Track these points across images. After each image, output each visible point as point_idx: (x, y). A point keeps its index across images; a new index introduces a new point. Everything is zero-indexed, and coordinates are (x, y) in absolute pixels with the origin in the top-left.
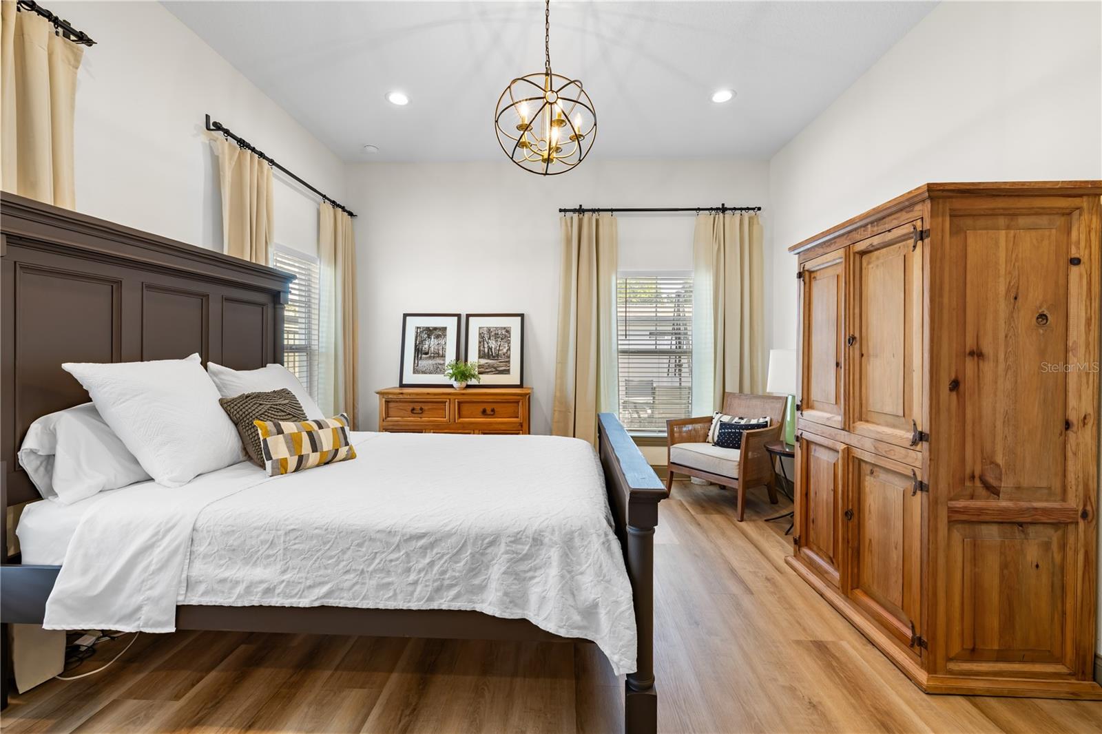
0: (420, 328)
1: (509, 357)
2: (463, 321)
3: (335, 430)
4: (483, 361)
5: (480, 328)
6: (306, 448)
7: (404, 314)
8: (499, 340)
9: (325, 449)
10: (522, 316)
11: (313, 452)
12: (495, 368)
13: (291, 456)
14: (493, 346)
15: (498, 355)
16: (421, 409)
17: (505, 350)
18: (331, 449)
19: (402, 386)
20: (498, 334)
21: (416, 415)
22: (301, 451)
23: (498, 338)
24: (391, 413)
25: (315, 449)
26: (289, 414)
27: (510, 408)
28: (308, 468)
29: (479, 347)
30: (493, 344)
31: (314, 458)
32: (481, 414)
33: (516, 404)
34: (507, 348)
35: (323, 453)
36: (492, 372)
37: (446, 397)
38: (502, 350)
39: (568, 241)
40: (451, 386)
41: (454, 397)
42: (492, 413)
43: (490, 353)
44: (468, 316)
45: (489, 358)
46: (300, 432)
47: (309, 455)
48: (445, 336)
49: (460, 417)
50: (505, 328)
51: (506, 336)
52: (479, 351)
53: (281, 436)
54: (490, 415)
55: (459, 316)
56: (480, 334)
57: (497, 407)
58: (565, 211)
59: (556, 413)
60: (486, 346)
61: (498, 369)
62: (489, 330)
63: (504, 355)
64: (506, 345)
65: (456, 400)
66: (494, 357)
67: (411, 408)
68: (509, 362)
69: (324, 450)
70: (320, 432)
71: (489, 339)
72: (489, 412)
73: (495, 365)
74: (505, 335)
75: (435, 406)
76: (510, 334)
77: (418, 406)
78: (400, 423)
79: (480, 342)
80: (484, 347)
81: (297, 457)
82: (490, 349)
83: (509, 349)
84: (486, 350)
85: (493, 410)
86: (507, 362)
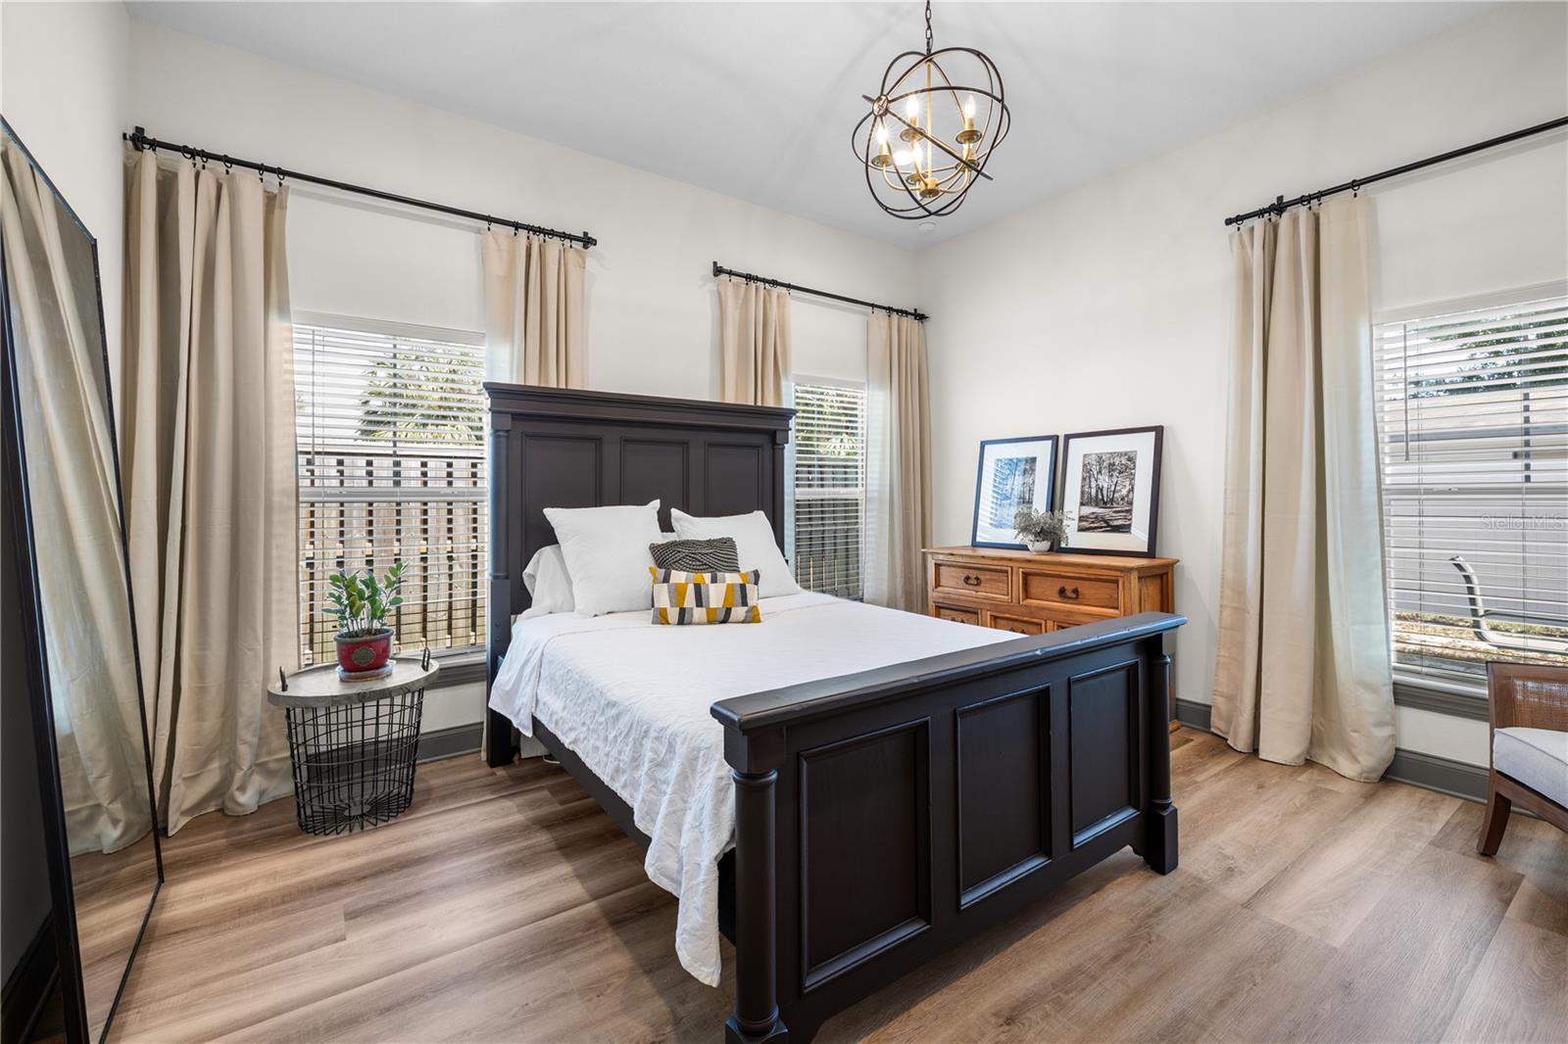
0: (1001, 460)
1: (1131, 503)
2: (1059, 445)
3: (730, 587)
4: (1087, 510)
5: (1085, 456)
6: (690, 601)
7: (982, 442)
8: (1116, 473)
9: (713, 605)
10: (1159, 431)
11: (697, 606)
12: (1105, 522)
13: (672, 606)
14: (1106, 485)
15: (1112, 500)
16: (977, 579)
17: (1124, 492)
18: (721, 606)
19: (975, 545)
20: (1114, 465)
21: (971, 587)
22: (683, 604)
23: (1114, 470)
24: (943, 581)
25: (699, 603)
26: (706, 564)
27: (1104, 591)
28: (694, 624)
29: (1083, 486)
30: (1104, 481)
31: (699, 614)
32: (1057, 595)
33: (1113, 586)
34: (1127, 488)
35: (709, 611)
36: (1101, 528)
37: (1005, 563)
38: (1120, 490)
39: (1246, 276)
40: (1024, 548)
41: (1019, 565)
42: (1075, 596)
43: (1100, 497)
44: (1068, 437)
45: (1097, 505)
46: (687, 584)
47: (692, 609)
48: (1033, 470)
49: (1027, 596)
50: (1126, 454)
51: (1127, 467)
52: (1083, 493)
53: (666, 585)
54: (1070, 598)
55: (1055, 439)
56: (1084, 465)
57: (1083, 588)
58: (1239, 219)
59: (1227, 613)
60: (1093, 484)
61: (1111, 523)
62: (1100, 459)
63: (1123, 499)
64: (1128, 483)
65: (1021, 570)
66: (1105, 503)
67: (964, 576)
68: (1129, 511)
69: (711, 606)
70: (712, 587)
71: (1100, 472)
72: (1070, 594)
73: (1107, 518)
74: (1125, 466)
75: (995, 576)
76: (1134, 463)
77: (973, 574)
78: (952, 596)
79: (1084, 479)
80: (1090, 487)
81: (678, 609)
82: (1100, 489)
83: (1132, 490)
84: (1093, 491)
85: (1076, 591)
86: (1127, 511)
